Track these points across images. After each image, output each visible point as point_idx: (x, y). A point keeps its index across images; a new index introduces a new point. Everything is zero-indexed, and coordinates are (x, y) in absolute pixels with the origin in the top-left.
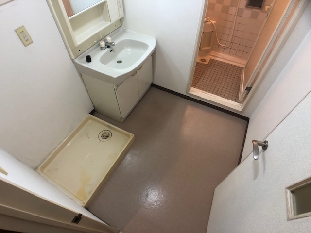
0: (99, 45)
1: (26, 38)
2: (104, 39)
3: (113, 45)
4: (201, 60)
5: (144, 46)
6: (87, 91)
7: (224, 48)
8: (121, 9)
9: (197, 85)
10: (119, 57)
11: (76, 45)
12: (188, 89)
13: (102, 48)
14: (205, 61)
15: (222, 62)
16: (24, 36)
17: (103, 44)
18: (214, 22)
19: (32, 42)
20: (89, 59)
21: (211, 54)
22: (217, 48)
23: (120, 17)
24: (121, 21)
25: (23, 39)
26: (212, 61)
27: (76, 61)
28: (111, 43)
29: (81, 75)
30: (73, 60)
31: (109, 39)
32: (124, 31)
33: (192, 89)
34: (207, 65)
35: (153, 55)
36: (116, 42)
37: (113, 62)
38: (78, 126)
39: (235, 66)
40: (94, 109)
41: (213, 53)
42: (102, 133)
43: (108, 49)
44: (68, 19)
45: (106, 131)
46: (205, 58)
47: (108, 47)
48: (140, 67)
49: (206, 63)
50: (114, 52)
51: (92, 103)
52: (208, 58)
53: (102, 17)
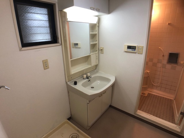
0: (83, 77)
1: (46, 66)
2: (86, 74)
3: (91, 77)
4: (142, 93)
5: (108, 80)
6: (70, 103)
7: (157, 87)
8: (97, 60)
9: (141, 109)
10: (93, 85)
11: (71, 74)
12: (136, 111)
13: (84, 79)
14: (145, 94)
15: (156, 96)
16: (46, 65)
17: (85, 76)
18: (148, 71)
19: (48, 68)
20: (75, 83)
21: (148, 90)
22: (152, 86)
23: (96, 64)
24: (96, 66)
25: (45, 65)
26: (149, 94)
27: (68, 83)
28: (90, 77)
29: (69, 92)
30: (66, 82)
31: (89, 74)
32: (97, 72)
33: (139, 111)
34: (146, 97)
35: (113, 86)
36: (93, 76)
37: (89, 87)
38: (58, 126)
39: (166, 98)
40: (71, 117)
41: (149, 89)
42: (72, 135)
43: (87, 80)
44: (70, 60)
45: (75, 134)
46: (145, 92)
47: (88, 78)
48: (104, 92)
49: (146, 95)
50: (90, 82)
51: (71, 112)
52: (146, 93)
53: (87, 63)
